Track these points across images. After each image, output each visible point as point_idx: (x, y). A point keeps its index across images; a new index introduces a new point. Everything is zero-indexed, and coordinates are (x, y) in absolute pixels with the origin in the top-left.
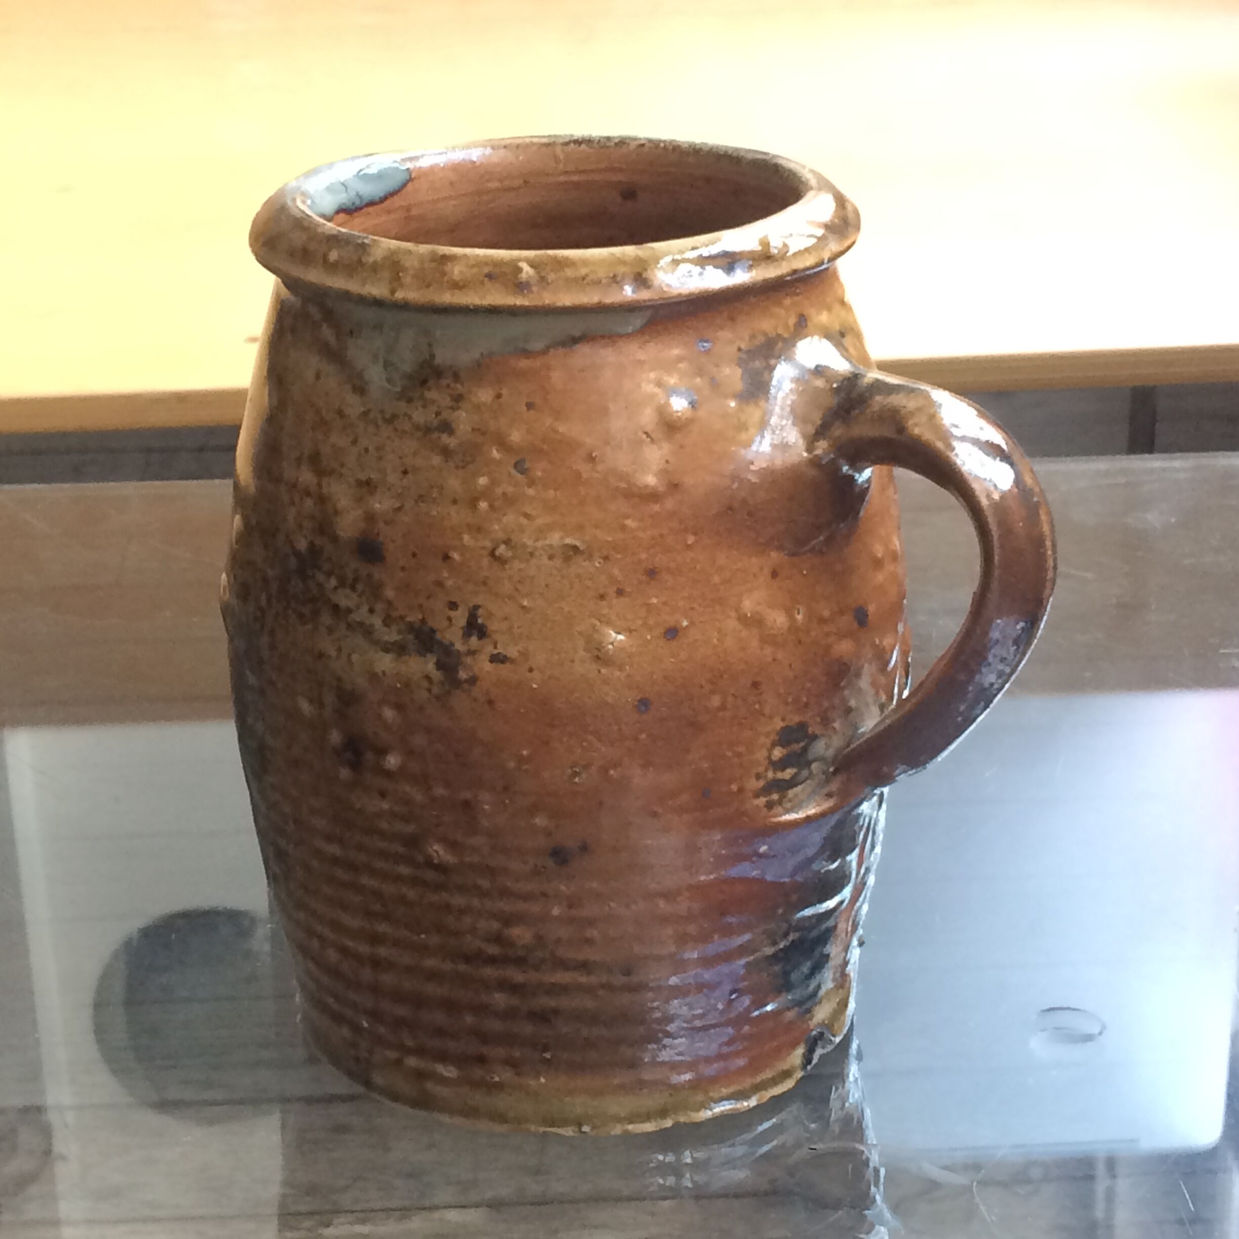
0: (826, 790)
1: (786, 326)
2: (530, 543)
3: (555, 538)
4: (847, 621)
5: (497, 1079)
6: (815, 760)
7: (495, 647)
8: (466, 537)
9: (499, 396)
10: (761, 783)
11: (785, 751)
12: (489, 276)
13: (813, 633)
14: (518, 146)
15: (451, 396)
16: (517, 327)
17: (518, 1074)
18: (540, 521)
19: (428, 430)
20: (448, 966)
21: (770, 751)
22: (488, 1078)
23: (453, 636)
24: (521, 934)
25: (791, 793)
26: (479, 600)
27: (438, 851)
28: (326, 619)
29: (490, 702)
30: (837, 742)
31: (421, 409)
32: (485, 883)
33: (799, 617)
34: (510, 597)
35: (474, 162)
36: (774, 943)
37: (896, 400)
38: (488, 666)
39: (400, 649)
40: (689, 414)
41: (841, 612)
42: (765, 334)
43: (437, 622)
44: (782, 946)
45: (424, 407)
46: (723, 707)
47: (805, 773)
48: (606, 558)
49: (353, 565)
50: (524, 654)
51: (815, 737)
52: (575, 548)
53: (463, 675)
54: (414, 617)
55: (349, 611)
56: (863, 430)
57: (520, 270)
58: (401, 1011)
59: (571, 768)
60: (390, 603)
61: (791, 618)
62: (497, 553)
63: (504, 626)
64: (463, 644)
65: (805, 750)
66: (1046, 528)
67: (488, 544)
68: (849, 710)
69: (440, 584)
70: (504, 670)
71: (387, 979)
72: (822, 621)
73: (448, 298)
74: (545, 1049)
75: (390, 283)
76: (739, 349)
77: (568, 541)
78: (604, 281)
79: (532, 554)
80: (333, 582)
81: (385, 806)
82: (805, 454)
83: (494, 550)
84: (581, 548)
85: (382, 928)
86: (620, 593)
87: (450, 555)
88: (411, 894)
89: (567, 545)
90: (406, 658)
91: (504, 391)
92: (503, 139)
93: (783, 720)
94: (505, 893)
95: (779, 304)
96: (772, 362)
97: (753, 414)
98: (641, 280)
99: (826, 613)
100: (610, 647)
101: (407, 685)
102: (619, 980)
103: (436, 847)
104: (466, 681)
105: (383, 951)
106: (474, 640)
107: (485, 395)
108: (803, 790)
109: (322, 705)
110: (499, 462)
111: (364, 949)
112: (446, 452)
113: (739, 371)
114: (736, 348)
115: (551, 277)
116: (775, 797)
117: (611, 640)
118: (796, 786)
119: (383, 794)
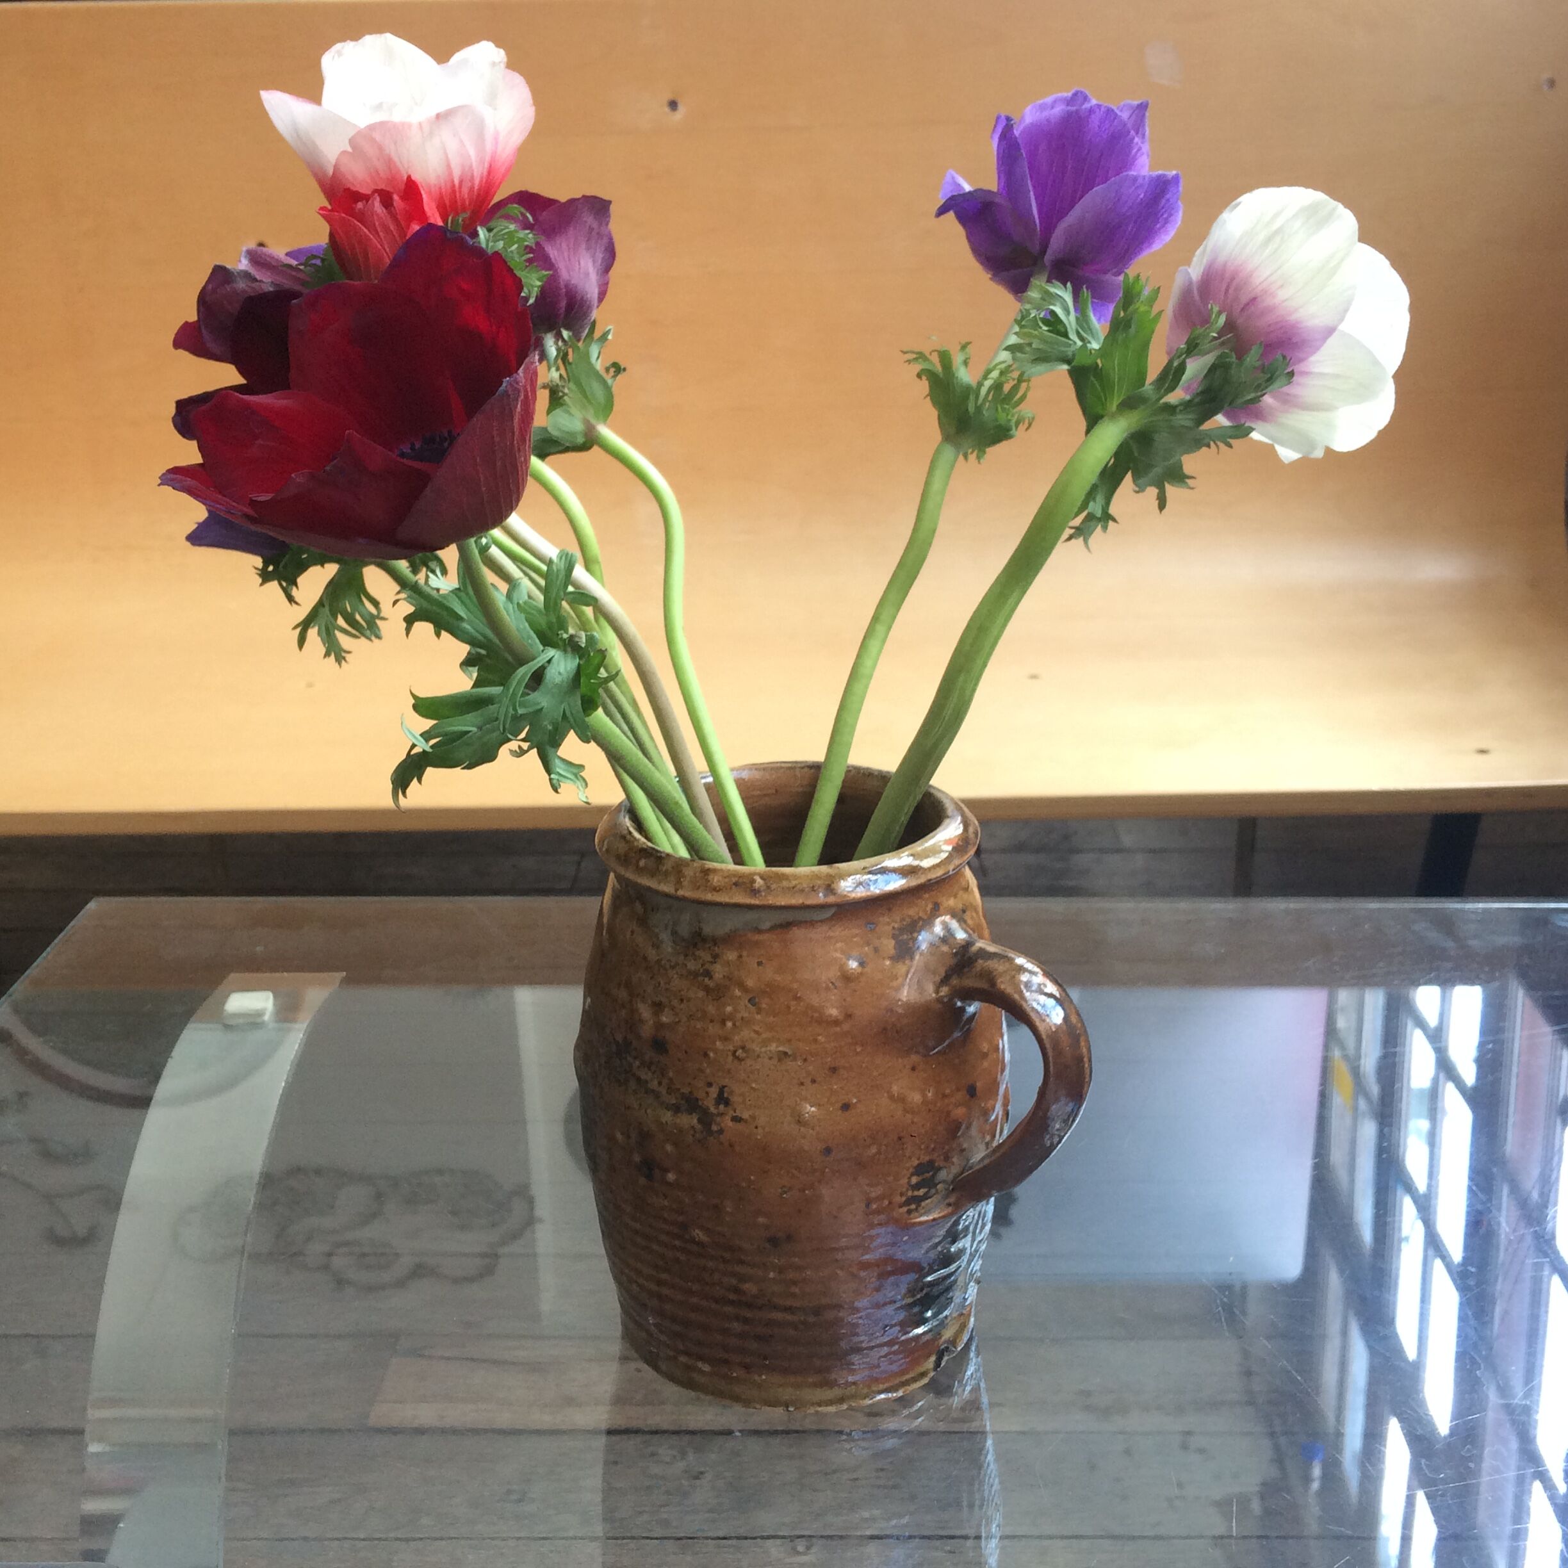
0: (947, 1201)
1: (925, 911)
2: (757, 1049)
3: (773, 1047)
4: (961, 1096)
5: (735, 1375)
6: (940, 1183)
7: (735, 1112)
8: (718, 1043)
9: (740, 956)
10: (904, 1199)
11: (920, 1178)
12: (736, 884)
13: (939, 1105)
14: (772, 769)
15: (711, 954)
16: (750, 916)
17: (748, 1373)
18: (764, 1036)
19: (696, 974)
20: (704, 1303)
21: (909, 1178)
22: (729, 1373)
23: (710, 1104)
24: (750, 1288)
25: (923, 1204)
26: (726, 1082)
27: (699, 1234)
28: (633, 1084)
29: (731, 1145)
30: (955, 1170)
31: (693, 961)
32: (727, 1255)
33: (930, 1095)
34: (744, 1081)
35: (744, 780)
36: (913, 1296)
37: (992, 964)
38: (730, 1124)
39: (676, 1109)
40: (860, 970)
41: (958, 1090)
42: (910, 916)
43: (700, 1094)
44: (918, 1296)
45: (695, 960)
46: (879, 1153)
47: (933, 1191)
48: (805, 1060)
49: (649, 1054)
50: (753, 1118)
51: (940, 1169)
52: (786, 1053)
53: (714, 1128)
54: (686, 1090)
55: (647, 1082)
56: (969, 982)
57: (753, 881)
58: (677, 1328)
59: (782, 1188)
60: (671, 1079)
61: (924, 1096)
62: (737, 1054)
63: (740, 1099)
64: (715, 1108)
65: (933, 1176)
66: (1084, 1050)
67: (732, 1048)
68: (963, 1150)
69: (702, 1071)
70: (740, 1126)
71: (668, 1307)
72: (944, 1096)
73: (709, 897)
74: (765, 1358)
75: (675, 885)
76: (894, 928)
77: (781, 1049)
78: (807, 889)
79: (758, 1056)
80: (637, 1063)
81: (666, 1203)
82: (934, 995)
83: (735, 1052)
84: (789, 1053)
85: (664, 1276)
86: (813, 1081)
87: (708, 1052)
88: (683, 1258)
89: (779, 1051)
90: (679, 1115)
91: (745, 953)
92: (763, 764)
93: (918, 1159)
94: (742, 1262)
95: (920, 898)
96: (915, 935)
97: (901, 968)
98: (830, 889)
99: (948, 1091)
100: (807, 1115)
101: (681, 1131)
102: (811, 1319)
103: (697, 1231)
104: (716, 1132)
105: (665, 1291)
106: (722, 1107)
107: (731, 956)
108: (932, 1202)
109: (629, 1137)
110: (740, 998)
111: (653, 1287)
112: (707, 989)
113: (893, 942)
114: (891, 928)
115: (774, 886)
116: (913, 1206)
117: (807, 1111)
118: (927, 1199)
119: (665, 1197)
